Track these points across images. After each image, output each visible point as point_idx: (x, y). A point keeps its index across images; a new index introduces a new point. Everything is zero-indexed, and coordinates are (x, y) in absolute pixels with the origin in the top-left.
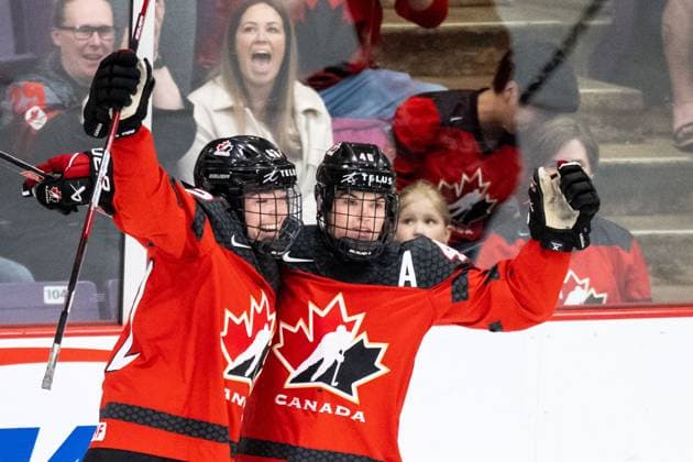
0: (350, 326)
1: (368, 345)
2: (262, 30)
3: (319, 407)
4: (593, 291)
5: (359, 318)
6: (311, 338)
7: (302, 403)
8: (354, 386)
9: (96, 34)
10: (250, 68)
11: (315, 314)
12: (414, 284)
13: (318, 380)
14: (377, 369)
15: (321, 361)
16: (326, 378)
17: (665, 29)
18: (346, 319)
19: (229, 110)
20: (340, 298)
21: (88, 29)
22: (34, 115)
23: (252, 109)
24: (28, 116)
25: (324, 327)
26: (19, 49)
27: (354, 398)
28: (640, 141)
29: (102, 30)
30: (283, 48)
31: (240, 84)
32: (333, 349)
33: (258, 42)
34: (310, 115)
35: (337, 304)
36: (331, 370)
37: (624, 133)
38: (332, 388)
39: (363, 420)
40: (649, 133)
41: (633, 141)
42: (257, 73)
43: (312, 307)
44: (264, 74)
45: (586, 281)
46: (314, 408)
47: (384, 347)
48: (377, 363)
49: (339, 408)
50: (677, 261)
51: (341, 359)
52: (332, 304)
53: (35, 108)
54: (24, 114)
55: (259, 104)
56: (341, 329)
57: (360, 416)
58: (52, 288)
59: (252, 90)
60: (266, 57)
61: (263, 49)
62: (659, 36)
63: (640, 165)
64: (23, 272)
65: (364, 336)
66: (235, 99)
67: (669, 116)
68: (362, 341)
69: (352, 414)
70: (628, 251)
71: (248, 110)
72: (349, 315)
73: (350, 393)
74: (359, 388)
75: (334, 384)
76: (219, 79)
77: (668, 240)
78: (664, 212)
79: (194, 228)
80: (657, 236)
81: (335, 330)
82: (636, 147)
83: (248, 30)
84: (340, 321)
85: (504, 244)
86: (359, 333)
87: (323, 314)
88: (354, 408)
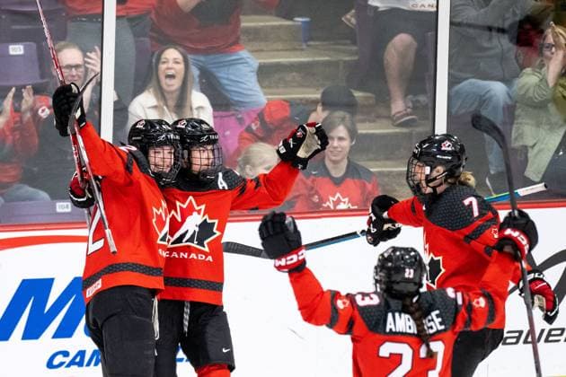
0: (199, 212)
1: (209, 221)
2: (171, 62)
3: (189, 256)
4: (350, 205)
5: (203, 207)
6: (179, 219)
7: (179, 255)
8: (205, 242)
9: (73, 69)
10: (165, 82)
11: (180, 207)
12: (226, 188)
13: (186, 241)
14: (215, 234)
15: (187, 232)
16: (191, 240)
17: (385, 62)
18: (197, 208)
19: (155, 107)
20: (191, 198)
21: (70, 67)
22: (43, 111)
23: (167, 106)
24: (40, 111)
25: (186, 213)
26: (42, 76)
27: (206, 249)
28: (374, 121)
29: (77, 66)
30: (183, 73)
31: (161, 93)
32: (192, 224)
33: (168, 69)
34: (201, 110)
35: (191, 201)
36: (193, 236)
37: (365, 117)
38: (194, 245)
39: (211, 260)
40: (379, 117)
41: (370, 121)
42: (169, 86)
43: (178, 204)
44: (172, 85)
45: (346, 200)
46: (186, 256)
47: (216, 221)
48: (215, 230)
49: (200, 255)
50: (394, 185)
51: (197, 229)
52: (188, 201)
53: (44, 108)
54: (37, 111)
55: (172, 103)
56: (195, 214)
57: (210, 258)
58: (61, 203)
59: (168, 96)
60: (172, 77)
61: (170, 72)
62: (383, 65)
63: (373, 134)
64: (44, 195)
65: (206, 217)
66: (158, 100)
67: (389, 107)
68: (205, 220)
69: (206, 257)
70: (370, 183)
71: (165, 107)
72: (198, 205)
73: (204, 246)
74: (208, 244)
75: (196, 242)
76: (151, 90)
77: (389, 174)
78: (387, 159)
79: (127, 168)
80: (383, 172)
81: (192, 215)
82: (372, 124)
83: (164, 62)
84: (194, 210)
85: (304, 179)
86: (204, 215)
87: (185, 206)
88: (206, 254)
